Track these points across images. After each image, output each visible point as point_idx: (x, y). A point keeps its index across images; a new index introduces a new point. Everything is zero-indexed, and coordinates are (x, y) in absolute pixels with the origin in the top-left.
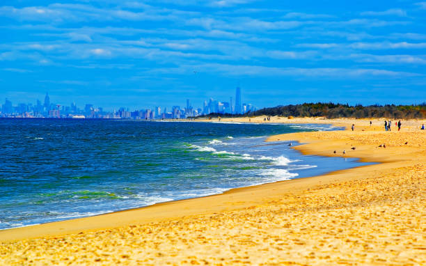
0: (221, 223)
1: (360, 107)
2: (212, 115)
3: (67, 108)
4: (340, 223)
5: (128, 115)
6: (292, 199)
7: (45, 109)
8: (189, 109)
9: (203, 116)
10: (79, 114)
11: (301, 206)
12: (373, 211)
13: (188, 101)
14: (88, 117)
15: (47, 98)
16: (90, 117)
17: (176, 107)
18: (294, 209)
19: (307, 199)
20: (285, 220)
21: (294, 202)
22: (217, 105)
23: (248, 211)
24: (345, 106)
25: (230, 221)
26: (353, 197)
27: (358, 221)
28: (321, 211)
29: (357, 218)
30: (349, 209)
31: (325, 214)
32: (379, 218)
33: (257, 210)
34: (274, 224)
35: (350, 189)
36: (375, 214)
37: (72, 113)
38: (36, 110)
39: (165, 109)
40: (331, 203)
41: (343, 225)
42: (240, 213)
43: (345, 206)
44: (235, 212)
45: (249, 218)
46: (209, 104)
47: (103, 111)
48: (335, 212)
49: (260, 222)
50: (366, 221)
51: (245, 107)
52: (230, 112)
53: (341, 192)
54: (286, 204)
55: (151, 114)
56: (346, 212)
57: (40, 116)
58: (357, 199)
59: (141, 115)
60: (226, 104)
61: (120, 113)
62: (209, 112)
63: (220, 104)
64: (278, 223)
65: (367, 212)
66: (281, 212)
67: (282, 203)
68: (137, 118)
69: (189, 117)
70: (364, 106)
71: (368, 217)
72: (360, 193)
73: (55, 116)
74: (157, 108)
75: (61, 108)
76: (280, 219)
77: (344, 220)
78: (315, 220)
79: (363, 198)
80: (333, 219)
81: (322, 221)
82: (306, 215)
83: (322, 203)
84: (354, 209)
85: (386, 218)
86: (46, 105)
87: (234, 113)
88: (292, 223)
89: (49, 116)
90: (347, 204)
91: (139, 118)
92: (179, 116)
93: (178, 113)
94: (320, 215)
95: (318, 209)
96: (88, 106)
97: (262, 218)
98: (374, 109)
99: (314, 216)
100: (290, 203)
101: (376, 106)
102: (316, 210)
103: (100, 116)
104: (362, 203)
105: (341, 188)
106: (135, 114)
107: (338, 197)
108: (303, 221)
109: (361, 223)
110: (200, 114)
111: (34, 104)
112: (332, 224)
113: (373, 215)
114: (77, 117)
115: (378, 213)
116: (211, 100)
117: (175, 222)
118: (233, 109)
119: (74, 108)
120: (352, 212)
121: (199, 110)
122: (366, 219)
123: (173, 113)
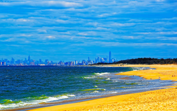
0: (102, 109)
1: (162, 60)
2: (99, 64)
3: (38, 61)
4: (153, 109)
5: (63, 64)
6: (133, 99)
7: (28, 62)
8: (89, 61)
9: (95, 64)
10: (43, 64)
11: (137, 102)
12: (168, 104)
13: (89, 57)
14: (46, 65)
15: (29, 57)
16: (47, 65)
17: (83, 60)
18: (134, 103)
19: (140, 99)
20: (130, 107)
21: (134, 100)
22: (101, 59)
23: (114, 104)
24: (156, 59)
25: (106, 108)
26: (159, 98)
27: (161, 108)
28: (145, 104)
29: (161, 106)
30: (157, 102)
31: (147, 105)
32: (170, 106)
33: (118, 103)
34: (125, 109)
35: (158, 94)
36: (169, 105)
37: (39, 63)
38: (24, 63)
39: (79, 62)
40: (150, 100)
41: (154, 109)
42: (111, 105)
43: (156, 102)
44: (109, 104)
45: (114, 107)
46: (98, 59)
47: (53, 62)
48: (151, 104)
49: (119, 108)
50: (165, 108)
51: (113, 60)
52: (106, 62)
53: (154, 96)
54: (130, 101)
55: (73, 63)
56: (156, 104)
57: (26, 65)
58: (161, 99)
59: (69, 63)
60: (105, 59)
61: (60, 63)
62: (98, 62)
63: (102, 59)
64: (127, 109)
65: (165, 104)
66: (128, 104)
67: (129, 101)
68: (67, 65)
69: (89, 65)
70: (164, 59)
71: (166, 106)
72: (162, 96)
73: (32, 65)
74: (75, 61)
75: (35, 61)
76: (127, 107)
77: (155, 107)
78: (142, 107)
79: (164, 98)
80: (151, 107)
81: (146, 108)
82: (139, 105)
83: (146, 100)
84: (159, 103)
85: (173, 106)
86: (29, 60)
87: (108, 63)
88: (133, 108)
89: (30, 65)
90: (157, 101)
91: (68, 65)
92: (85, 64)
93: (84, 63)
94: (145, 105)
95: (144, 103)
96: (46, 60)
97: (120, 107)
98: (169, 60)
99: (142, 106)
100: (132, 100)
101: (169, 59)
102: (143, 103)
103: (51, 65)
104: (163, 100)
105: (154, 94)
106: (66, 63)
107: (153, 98)
108: (138, 108)
109: (163, 108)
110: (94, 63)
111: (24, 60)
112: (150, 109)
113: (167, 105)
114: (42, 65)
115: (170, 104)
116: (98, 57)
117: (83, 109)
118: (108, 61)
119: (40, 60)
120: (158, 104)
121: (93, 61)
122: (165, 107)
123: (82, 63)
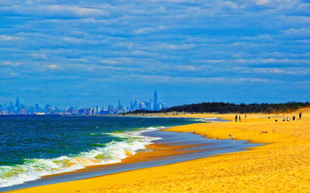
0: (142, 188)
1: (243, 105)
2: (137, 112)
3: (32, 108)
4: (227, 187)
5: (76, 112)
6: (193, 171)
7: (16, 108)
8: (120, 107)
9: (130, 112)
10: (41, 111)
11: (200, 175)
12: (251, 179)
13: (119, 102)
14: (47, 114)
15: (18, 101)
16: (49, 113)
17: (110, 106)
18: (195, 178)
19: (205, 171)
20: (188, 185)
21: (195, 173)
22: (140, 105)
23: (162, 180)
24: (232, 104)
25: (148, 187)
26: (237, 169)
27: (241, 186)
28: (214, 179)
29: (240, 183)
30: (234, 177)
31: (216, 181)
32: (255, 183)
33: (168, 178)
34: (180, 188)
35: (235, 163)
36: (253, 180)
37: (36, 111)
38: (9, 109)
39: (103, 108)
40: (221, 173)
41: (229, 188)
42: (156, 181)
43: (232, 175)
44: (153, 180)
45: (162, 184)
46: (135, 104)
47: (58, 109)
48: (224, 180)
49: (170, 187)
50: (246, 186)
51: (160, 106)
52: (149, 109)
53: (229, 165)
54: (189, 174)
55: (93, 111)
56: (232, 180)
57: (12, 113)
58: (241, 171)
59: (86, 112)
60: (147, 104)
61: (70, 110)
62: (135, 109)
63: (142, 103)
64: (183, 188)
65: (247, 179)
66: (185, 179)
67: (187, 174)
68: (83, 113)
69: (120, 113)
70: (246, 104)
71: (248, 183)
72: (242, 166)
73: (23, 114)
74: (97, 108)
75: (27, 108)
76: (184, 185)
77: (230, 185)
78: (209, 185)
79: (245, 169)
80: (223, 184)
81: (214, 185)
82: (203, 182)
83: (215, 173)
84: (238, 177)
85: (260, 184)
86: (17, 105)
87: (152, 110)
88: (193, 187)
89: (20, 113)
90: (233, 174)
91: (84, 114)
92: (112, 113)
93: (112, 110)
94: (213, 182)
95: (212, 178)
96: (47, 106)
97: (172, 184)
98: (254, 106)
99: (209, 182)
100: (193, 173)
101: (254, 104)
102: (210, 178)
103: (56, 113)
104: (244, 173)
105: (229, 163)
106: (82, 111)
107: (226, 169)
108: (201, 186)
109: (243, 187)
110: (128, 111)
111: (8, 105)
112: (222, 188)
113: (251, 181)
114: (39, 114)
115: (255, 180)
116: (136, 101)
117: (109, 187)
118: (152, 108)
119: (37, 105)
120: (236, 179)
121: (128, 108)
122: (246, 184)
123: (109, 110)
